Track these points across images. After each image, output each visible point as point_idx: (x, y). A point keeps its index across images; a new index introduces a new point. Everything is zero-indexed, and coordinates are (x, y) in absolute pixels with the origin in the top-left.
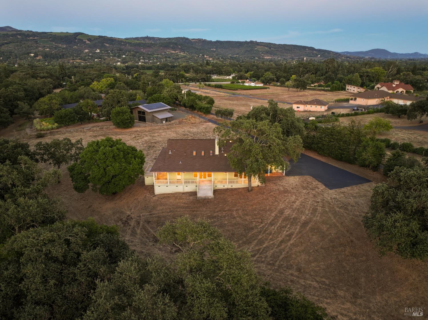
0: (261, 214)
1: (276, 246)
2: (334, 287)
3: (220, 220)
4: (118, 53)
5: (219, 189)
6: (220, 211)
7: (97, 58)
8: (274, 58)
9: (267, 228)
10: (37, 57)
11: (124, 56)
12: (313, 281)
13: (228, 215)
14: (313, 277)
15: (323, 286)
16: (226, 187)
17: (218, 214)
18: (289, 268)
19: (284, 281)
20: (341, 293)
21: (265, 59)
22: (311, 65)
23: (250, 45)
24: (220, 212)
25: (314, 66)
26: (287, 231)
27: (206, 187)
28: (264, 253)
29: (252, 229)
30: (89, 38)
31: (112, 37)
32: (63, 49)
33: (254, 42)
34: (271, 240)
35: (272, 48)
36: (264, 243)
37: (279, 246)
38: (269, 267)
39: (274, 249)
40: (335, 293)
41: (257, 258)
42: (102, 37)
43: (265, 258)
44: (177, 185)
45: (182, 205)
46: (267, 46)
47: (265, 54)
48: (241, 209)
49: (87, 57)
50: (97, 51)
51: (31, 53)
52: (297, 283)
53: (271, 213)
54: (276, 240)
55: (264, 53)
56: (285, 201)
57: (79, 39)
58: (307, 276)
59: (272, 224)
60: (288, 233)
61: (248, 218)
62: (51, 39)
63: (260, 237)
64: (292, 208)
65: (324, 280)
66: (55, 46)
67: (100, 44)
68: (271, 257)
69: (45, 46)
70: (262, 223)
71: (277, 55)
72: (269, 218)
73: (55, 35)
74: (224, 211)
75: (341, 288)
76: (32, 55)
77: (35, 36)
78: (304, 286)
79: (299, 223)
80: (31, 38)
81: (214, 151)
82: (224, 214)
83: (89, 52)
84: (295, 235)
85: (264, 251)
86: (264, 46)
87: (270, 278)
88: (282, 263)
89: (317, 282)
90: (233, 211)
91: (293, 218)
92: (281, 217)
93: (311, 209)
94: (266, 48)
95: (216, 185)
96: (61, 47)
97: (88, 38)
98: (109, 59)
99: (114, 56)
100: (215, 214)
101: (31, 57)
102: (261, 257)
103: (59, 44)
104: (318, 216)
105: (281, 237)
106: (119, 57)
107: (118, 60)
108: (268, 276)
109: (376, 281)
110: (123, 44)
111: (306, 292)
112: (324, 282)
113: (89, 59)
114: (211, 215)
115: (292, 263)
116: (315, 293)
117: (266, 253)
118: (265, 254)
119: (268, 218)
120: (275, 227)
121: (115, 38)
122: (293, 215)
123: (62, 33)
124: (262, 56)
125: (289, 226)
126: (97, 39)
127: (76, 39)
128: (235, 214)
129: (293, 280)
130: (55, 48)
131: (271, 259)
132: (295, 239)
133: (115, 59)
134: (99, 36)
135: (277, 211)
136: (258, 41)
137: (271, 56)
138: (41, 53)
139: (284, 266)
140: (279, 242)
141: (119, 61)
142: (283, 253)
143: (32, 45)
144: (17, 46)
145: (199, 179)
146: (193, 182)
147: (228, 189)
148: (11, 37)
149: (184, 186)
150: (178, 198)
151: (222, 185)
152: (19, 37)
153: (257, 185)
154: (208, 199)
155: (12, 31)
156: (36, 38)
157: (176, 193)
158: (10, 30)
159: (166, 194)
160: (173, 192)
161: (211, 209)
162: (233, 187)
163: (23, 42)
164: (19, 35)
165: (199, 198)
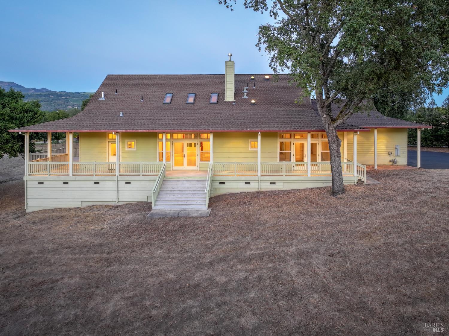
3: (219, 306)
5: (231, 194)
6: (224, 260)
13: (260, 278)
16: (254, 187)
17: (210, 273)
24: (220, 267)
27: (187, 184)
44: (96, 178)
45: (85, 238)
48: (322, 249)
74: (241, 262)
80: (63, 98)
81: (221, 94)
82: (242, 275)
90: (285, 261)
95: (223, 179)
100: (199, 276)
114: (178, 280)
128: (293, 273)
143: (62, 103)
144: (47, 104)
145: (175, 168)
146: (147, 171)
147: (259, 193)
148: (43, 97)
149: (120, 183)
150: (88, 219)
151: (243, 178)
152: (51, 96)
153: (356, 180)
154: (188, 217)
155: (46, 92)
156: (68, 97)
157: (91, 208)
158: (44, 91)
159: (61, 210)
160: (84, 205)
161: (186, 252)
162: (279, 186)
163: (53, 101)
164: (52, 95)
165: (156, 214)
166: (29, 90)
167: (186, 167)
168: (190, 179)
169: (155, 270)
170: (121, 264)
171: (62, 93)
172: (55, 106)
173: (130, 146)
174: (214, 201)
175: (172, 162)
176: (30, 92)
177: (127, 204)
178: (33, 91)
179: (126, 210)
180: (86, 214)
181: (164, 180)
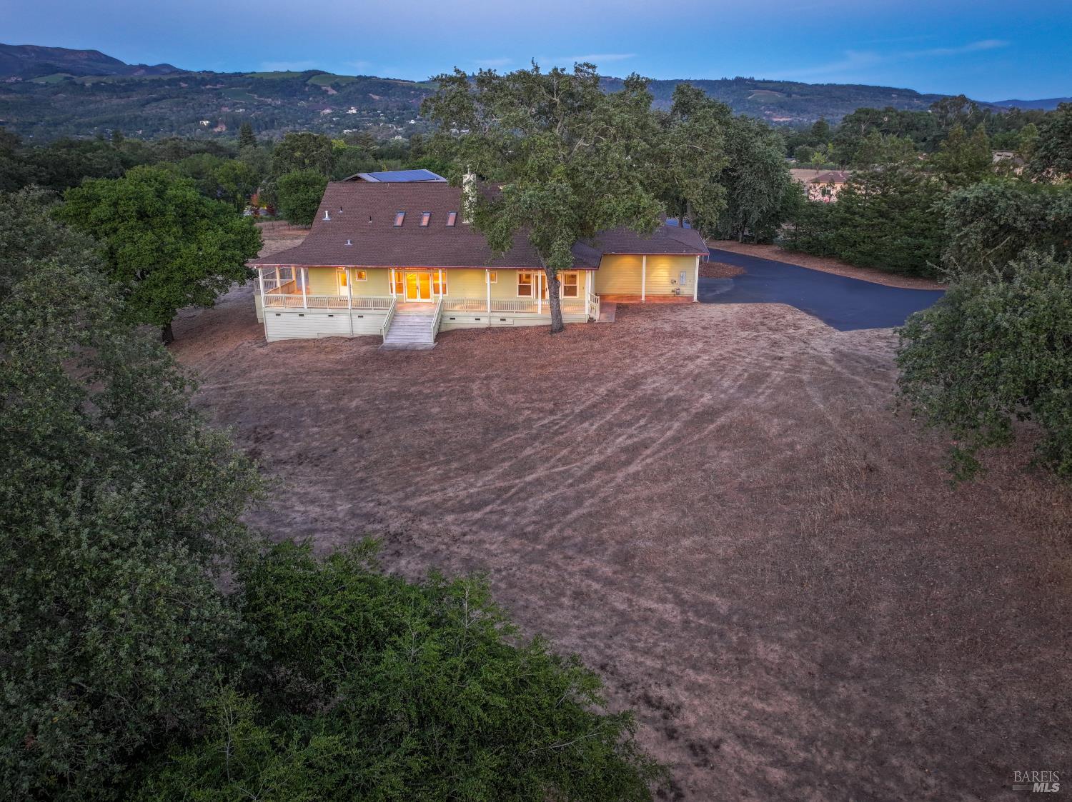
0: (562, 389)
1: (570, 481)
2: (748, 628)
3: (421, 404)
4: (399, 114)
5: (462, 330)
6: (433, 381)
7: (348, 127)
8: (799, 121)
9: (565, 426)
10: (216, 127)
11: (412, 122)
12: (663, 600)
13: (452, 391)
14: (670, 585)
15: (702, 621)
16: (484, 322)
17: (421, 388)
18: (589, 549)
19: (548, 592)
20: (769, 652)
21: (773, 122)
22: (894, 114)
23: (735, 87)
24: (429, 384)
25: (902, 116)
26: (631, 437)
27: (417, 320)
28: (520, 499)
29: (514, 428)
30: (336, 83)
31: (388, 79)
32: (275, 108)
33: (746, 80)
34: (564, 461)
35: (793, 95)
36: (532, 469)
37: (582, 479)
38: (516, 544)
39: (561, 490)
40: (741, 649)
41: (487, 513)
42: (365, 78)
43: (517, 514)
44: (329, 311)
45: (327, 365)
46: (781, 91)
47: (774, 110)
48: (504, 375)
49: (325, 126)
50: (350, 112)
51: (203, 119)
52: (597, 603)
53: (596, 386)
54: (578, 464)
55: (772, 107)
56: (662, 355)
57: (313, 85)
58: (650, 580)
59: (584, 416)
60: (629, 442)
61: (511, 399)
62: (250, 87)
63: (529, 451)
64: (677, 373)
65: (713, 598)
66: (259, 101)
67: (360, 96)
68: (537, 512)
69: (235, 104)
70: (552, 412)
71: (809, 113)
72: (583, 399)
73: (262, 78)
74: (444, 382)
75: (773, 634)
76: (205, 123)
77: (218, 83)
78: (622, 614)
79: (684, 414)
80: (208, 87)
81: (461, 213)
82: (442, 389)
83: (333, 115)
84: (655, 446)
85: (522, 495)
86: (772, 90)
87: (501, 580)
88: (568, 532)
89: (680, 601)
90: (474, 382)
91: (669, 400)
92: (625, 396)
93: (746, 374)
94: (779, 95)
95: (453, 314)
96: (270, 105)
97: (333, 82)
98: (376, 128)
99: (391, 121)
100: (413, 389)
101: (203, 128)
102: (504, 513)
103: (268, 97)
104: (763, 393)
105: (600, 453)
106: (400, 123)
107: (396, 131)
108: (499, 571)
109: (944, 616)
110: (414, 95)
111: (618, 639)
112: (712, 604)
113: (330, 128)
114: (399, 392)
115: (606, 537)
116: (655, 645)
117: (526, 499)
118: (520, 503)
119: (579, 400)
120: (592, 425)
121: (394, 79)
122: (671, 390)
123: (276, 73)
124: (765, 115)
125: (642, 422)
126: (353, 83)
127: (306, 85)
128: (475, 388)
129: (585, 590)
130: (258, 108)
131: (534, 518)
132: (649, 461)
133: (389, 128)
134: (360, 77)
135: (620, 381)
136: (756, 79)
137: (792, 116)
138: (225, 119)
139: (572, 542)
140: (586, 468)
141: (398, 133)
142: (587, 503)
143: (208, 101)
144: (177, 104)
145: (408, 300)
146: (378, 304)
147: (489, 328)
148: (166, 87)
149: (353, 316)
150: (327, 350)
151: (473, 314)
152: (183, 85)
153: (587, 318)
154: (413, 350)
155: (170, 73)
156: (219, 86)
157: (328, 339)
158: (167, 71)
159: (300, 341)
160: (321, 337)
161: (407, 375)
162: (509, 323)
163: (189, 97)
164: (185, 80)
165: (387, 347)
166: (133, 69)
167: (419, 299)
168: (421, 314)
169: (383, 386)
170: (359, 382)
171: (205, 76)
172: (194, 109)
173: (360, 276)
174: (440, 336)
175: (405, 294)
176: (136, 74)
177: (360, 337)
178: (143, 71)
179: (361, 342)
180: (324, 345)
181: (395, 315)
